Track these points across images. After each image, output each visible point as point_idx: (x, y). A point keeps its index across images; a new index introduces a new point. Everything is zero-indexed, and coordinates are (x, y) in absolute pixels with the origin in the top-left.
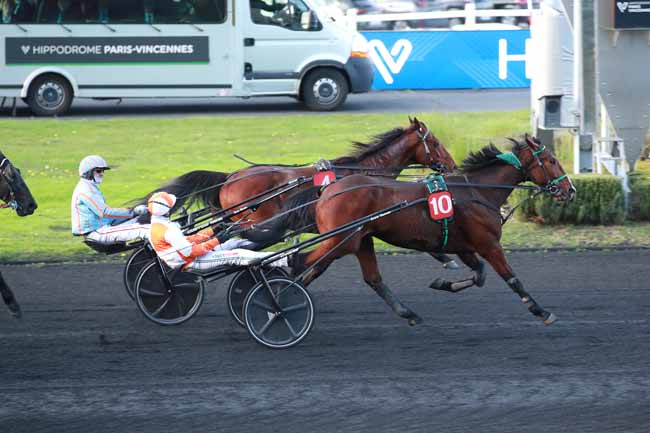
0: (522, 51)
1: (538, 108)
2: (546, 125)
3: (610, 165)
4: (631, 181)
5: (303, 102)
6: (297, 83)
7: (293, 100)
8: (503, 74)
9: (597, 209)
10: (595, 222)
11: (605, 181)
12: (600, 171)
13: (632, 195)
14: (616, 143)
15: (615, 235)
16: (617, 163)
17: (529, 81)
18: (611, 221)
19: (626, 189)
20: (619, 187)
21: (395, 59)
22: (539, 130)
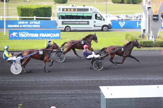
0: (140, 23)
1: (142, 31)
2: (143, 33)
3: (152, 39)
4: (155, 41)
5: (102, 30)
6: (101, 27)
7: (101, 30)
8: (138, 26)
9: (150, 45)
10: (150, 47)
11: (151, 41)
12: (151, 40)
13: (155, 43)
14: (153, 36)
15: (152, 48)
16: (153, 39)
17: (141, 27)
18: (152, 47)
19: (154, 42)
20: (153, 42)
21: (123, 24)
22: (142, 34)
